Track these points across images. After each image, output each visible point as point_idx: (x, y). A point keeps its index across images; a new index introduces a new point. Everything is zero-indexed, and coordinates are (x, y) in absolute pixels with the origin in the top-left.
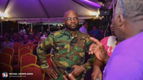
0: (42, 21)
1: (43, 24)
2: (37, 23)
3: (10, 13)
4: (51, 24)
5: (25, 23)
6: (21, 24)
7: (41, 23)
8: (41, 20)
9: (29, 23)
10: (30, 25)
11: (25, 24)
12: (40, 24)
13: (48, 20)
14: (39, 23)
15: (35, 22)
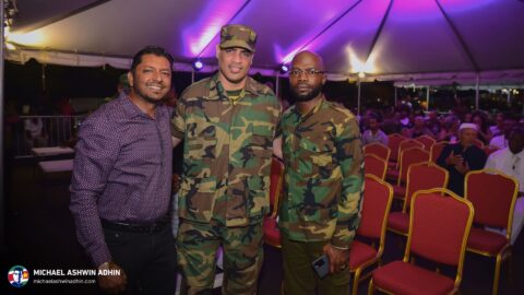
0: (458, 81)
1: (458, 88)
2: (443, 86)
3: (379, 62)
4: (482, 88)
5: (413, 85)
6: (403, 88)
7: (455, 84)
8: (454, 77)
9: (421, 87)
10: (424, 90)
11: (412, 89)
12: (450, 88)
13: (473, 78)
14: (449, 85)
15: (437, 84)
